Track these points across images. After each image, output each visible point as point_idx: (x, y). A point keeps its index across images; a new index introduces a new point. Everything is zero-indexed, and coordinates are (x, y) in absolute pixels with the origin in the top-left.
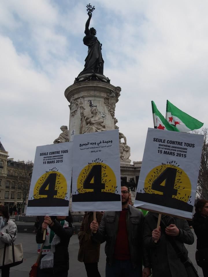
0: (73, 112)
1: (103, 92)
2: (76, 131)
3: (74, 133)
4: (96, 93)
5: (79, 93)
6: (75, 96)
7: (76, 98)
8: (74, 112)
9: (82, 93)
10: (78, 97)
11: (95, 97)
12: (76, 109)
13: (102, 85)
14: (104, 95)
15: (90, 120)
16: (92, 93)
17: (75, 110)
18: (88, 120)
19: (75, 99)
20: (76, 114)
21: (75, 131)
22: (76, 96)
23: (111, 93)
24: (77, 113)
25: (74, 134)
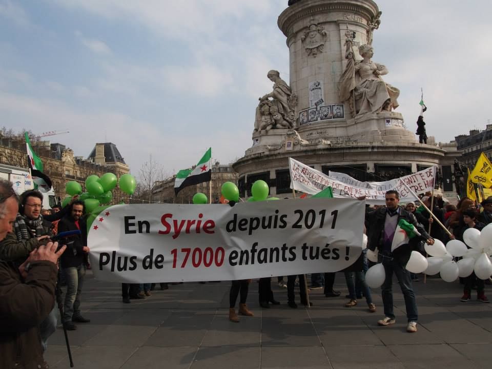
0: (315, 48)
1: (364, 18)
2: (324, 84)
3: (322, 86)
4: (357, 18)
5: (327, 13)
6: (317, 17)
7: (321, 21)
8: (317, 48)
9: (334, 14)
10: (324, 21)
11: (356, 25)
12: (322, 43)
13: (368, 5)
14: (364, 22)
15: (361, 68)
16: (351, 17)
17: (321, 45)
18: (357, 67)
19: (319, 24)
20: (321, 52)
21: (321, 82)
22: (320, 18)
23: (372, 22)
24: (323, 51)
25: (320, 88)
